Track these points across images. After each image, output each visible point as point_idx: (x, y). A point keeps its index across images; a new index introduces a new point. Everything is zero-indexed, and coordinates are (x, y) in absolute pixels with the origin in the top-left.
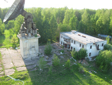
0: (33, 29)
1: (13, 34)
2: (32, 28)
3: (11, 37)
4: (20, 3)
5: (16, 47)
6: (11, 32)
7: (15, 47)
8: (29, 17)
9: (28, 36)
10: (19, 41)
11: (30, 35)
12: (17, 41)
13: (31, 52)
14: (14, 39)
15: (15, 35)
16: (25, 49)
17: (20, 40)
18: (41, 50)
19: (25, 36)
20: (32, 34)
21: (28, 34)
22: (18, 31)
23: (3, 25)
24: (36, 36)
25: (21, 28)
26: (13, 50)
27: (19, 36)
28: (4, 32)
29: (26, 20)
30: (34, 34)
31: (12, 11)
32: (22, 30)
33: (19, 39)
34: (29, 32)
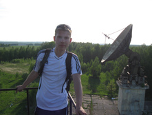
0: (139, 75)
1: (111, 79)
2: (138, 73)
3: (107, 83)
4: (125, 40)
5: (112, 96)
6: (108, 75)
8: (135, 58)
9: (131, 84)
10: (118, 89)
11: (134, 83)
12: (115, 88)
13: (132, 108)
14: (111, 86)
15: (113, 81)
16: (124, 102)
17: (120, 89)
18: (147, 107)
19: (127, 84)
20: (137, 82)
21: (131, 82)
22: (118, 76)
23: (100, 66)
24: (143, 86)
25: (123, 72)
26: (108, 101)
27: (119, 82)
28: (99, 74)
29: (130, 61)
30: (139, 82)
31: (113, 49)
32: (123, 75)
33: (117, 87)
34: (134, 79)
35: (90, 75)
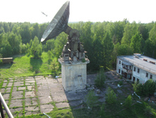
0: (79, 51)
1: (53, 57)
2: (79, 49)
3: (50, 61)
4: (63, 17)
5: (56, 75)
6: (50, 54)
7: (54, 75)
8: (74, 35)
9: (72, 60)
10: (60, 67)
11: (75, 59)
12: (58, 67)
13: (76, 83)
14: (54, 65)
15: (55, 59)
16: (68, 79)
17: (62, 66)
18: (89, 80)
19: (68, 60)
20: (78, 58)
21: (72, 58)
22: (60, 53)
23: (40, 46)
24: (84, 61)
25: (64, 49)
26: (52, 80)
27: (61, 60)
28: (40, 54)
29: (70, 38)
30: (80, 58)
31: (52, 27)
32: (65, 53)
33: (60, 65)
34: (75, 55)
35: (31, 56)
